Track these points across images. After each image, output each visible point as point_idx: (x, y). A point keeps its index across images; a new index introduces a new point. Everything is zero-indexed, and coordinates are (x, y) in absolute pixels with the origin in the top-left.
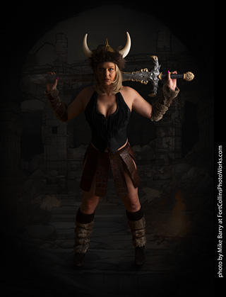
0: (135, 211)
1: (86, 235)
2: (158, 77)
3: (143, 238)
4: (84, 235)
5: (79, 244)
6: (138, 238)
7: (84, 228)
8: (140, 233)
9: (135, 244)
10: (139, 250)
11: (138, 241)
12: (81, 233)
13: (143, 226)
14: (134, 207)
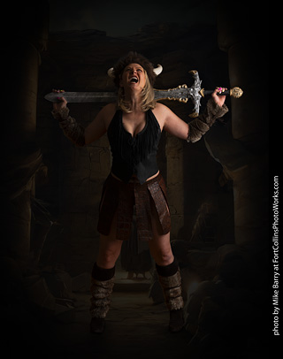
0: (167, 264)
1: (104, 295)
2: (199, 92)
3: (179, 298)
4: (101, 295)
5: (96, 307)
6: (173, 298)
7: (101, 286)
8: (176, 292)
9: (170, 306)
10: (175, 313)
11: (173, 302)
12: (98, 292)
13: (178, 283)
14: (165, 258)
